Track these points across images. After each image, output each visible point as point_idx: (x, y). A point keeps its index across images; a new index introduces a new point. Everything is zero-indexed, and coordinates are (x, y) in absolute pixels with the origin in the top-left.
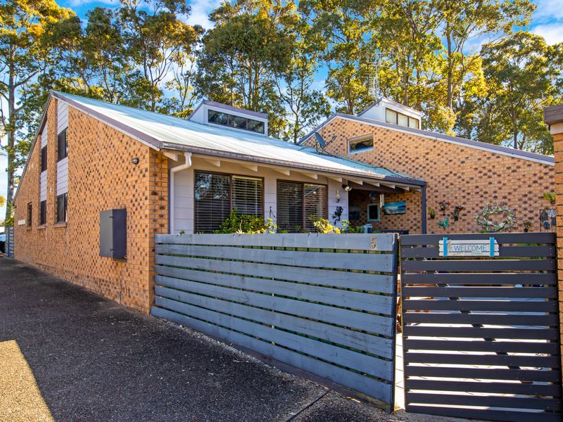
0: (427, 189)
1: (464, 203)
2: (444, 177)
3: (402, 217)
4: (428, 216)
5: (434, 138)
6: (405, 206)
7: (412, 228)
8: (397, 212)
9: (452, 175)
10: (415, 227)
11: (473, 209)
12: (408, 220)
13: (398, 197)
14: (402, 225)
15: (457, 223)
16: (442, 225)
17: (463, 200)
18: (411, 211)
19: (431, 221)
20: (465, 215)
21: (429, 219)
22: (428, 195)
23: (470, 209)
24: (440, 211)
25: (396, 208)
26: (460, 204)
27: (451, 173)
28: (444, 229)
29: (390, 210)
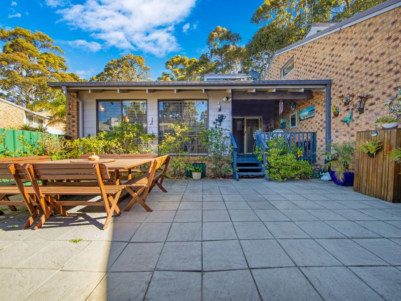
0: (333, 86)
1: (372, 90)
2: (349, 66)
3: (312, 120)
4: (332, 115)
5: (339, 29)
6: (313, 110)
7: (319, 129)
8: (308, 117)
9: (358, 60)
10: (321, 128)
11: (384, 93)
12: (316, 122)
13: (309, 103)
14: (311, 128)
15: (363, 116)
16: (346, 122)
17: (371, 86)
18: (319, 113)
19: (335, 119)
20: (372, 104)
21: (333, 117)
22: (332, 92)
23: (379, 95)
24: (344, 106)
25: (307, 113)
26: (367, 92)
27: (356, 58)
28: (348, 125)
29: (304, 116)
